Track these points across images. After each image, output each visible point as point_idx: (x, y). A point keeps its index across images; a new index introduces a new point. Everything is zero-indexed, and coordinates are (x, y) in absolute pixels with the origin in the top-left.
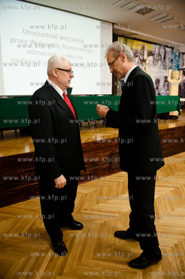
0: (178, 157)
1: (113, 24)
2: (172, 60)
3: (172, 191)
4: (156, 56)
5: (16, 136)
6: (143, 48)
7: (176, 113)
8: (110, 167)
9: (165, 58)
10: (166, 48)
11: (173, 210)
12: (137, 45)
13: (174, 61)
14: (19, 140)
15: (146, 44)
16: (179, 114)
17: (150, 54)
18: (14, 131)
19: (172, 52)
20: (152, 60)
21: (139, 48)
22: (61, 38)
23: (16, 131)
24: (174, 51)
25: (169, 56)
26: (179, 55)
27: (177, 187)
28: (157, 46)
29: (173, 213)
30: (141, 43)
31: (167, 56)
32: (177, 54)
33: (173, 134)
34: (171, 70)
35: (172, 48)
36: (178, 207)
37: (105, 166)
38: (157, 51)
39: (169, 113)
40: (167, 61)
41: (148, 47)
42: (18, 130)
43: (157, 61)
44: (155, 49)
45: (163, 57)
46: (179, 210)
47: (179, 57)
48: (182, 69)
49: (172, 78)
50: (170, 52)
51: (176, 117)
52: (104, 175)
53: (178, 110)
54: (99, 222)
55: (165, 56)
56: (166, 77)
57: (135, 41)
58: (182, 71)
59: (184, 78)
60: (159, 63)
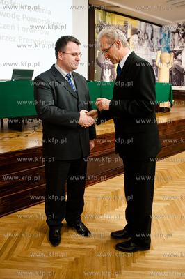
2: (161, 40)
3: (167, 207)
4: (141, 35)
6: (126, 25)
7: (166, 104)
9: (152, 37)
10: (154, 26)
11: (169, 235)
12: (119, 20)
13: (163, 41)
16: (172, 105)
17: (135, 32)
19: (161, 31)
20: (137, 39)
21: (122, 24)
24: (163, 30)
25: (157, 35)
26: (169, 34)
27: (174, 202)
28: (143, 23)
29: (170, 238)
30: (124, 18)
31: (154, 35)
32: (167, 33)
33: (165, 130)
34: (159, 52)
35: (161, 26)
38: (143, 29)
40: (155, 41)
41: (131, 23)
43: (143, 41)
44: (141, 26)
45: (150, 36)
46: (177, 234)
47: (169, 37)
48: (173, 51)
49: (161, 61)
50: (159, 31)
51: (168, 110)
53: (170, 100)
55: (152, 34)
56: (154, 61)
57: (117, 16)
58: (173, 54)
59: (176, 62)
60: (146, 43)
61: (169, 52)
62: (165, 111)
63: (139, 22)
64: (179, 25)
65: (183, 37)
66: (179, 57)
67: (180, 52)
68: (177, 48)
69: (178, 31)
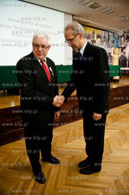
0: (120, 108)
1: (73, 15)
2: (113, 41)
3: (119, 132)
4: (102, 38)
5: (4, 95)
6: (94, 33)
8: (74, 116)
9: (108, 40)
10: (110, 33)
11: (121, 146)
12: (90, 30)
13: (115, 42)
14: (7, 98)
15: (95, 29)
16: (120, 78)
17: (99, 37)
18: (3, 91)
19: (114, 36)
20: (100, 41)
21: (91, 32)
22: (36, 25)
23: (4, 91)
24: (115, 35)
25: (111, 38)
27: (122, 130)
28: (103, 32)
29: (121, 148)
30: (92, 29)
32: (117, 37)
33: (117, 92)
34: (113, 48)
36: (124, 144)
37: (70, 115)
38: (103, 35)
39: (113, 78)
40: (110, 42)
41: (97, 32)
42: (6, 91)
44: (102, 33)
46: (125, 146)
47: (118, 39)
49: (114, 53)
50: (112, 36)
52: (69, 122)
53: (119, 75)
54: (68, 157)
55: (109, 38)
56: (110, 53)
57: (88, 28)
58: (120, 49)
59: (122, 53)
60: (105, 43)
61: (119, 48)
62: (116, 81)
63: (101, 31)
64: (125, 32)
65: (127, 39)
66: (124, 50)
67: (125, 48)
68: (123, 46)
69: (123, 36)
